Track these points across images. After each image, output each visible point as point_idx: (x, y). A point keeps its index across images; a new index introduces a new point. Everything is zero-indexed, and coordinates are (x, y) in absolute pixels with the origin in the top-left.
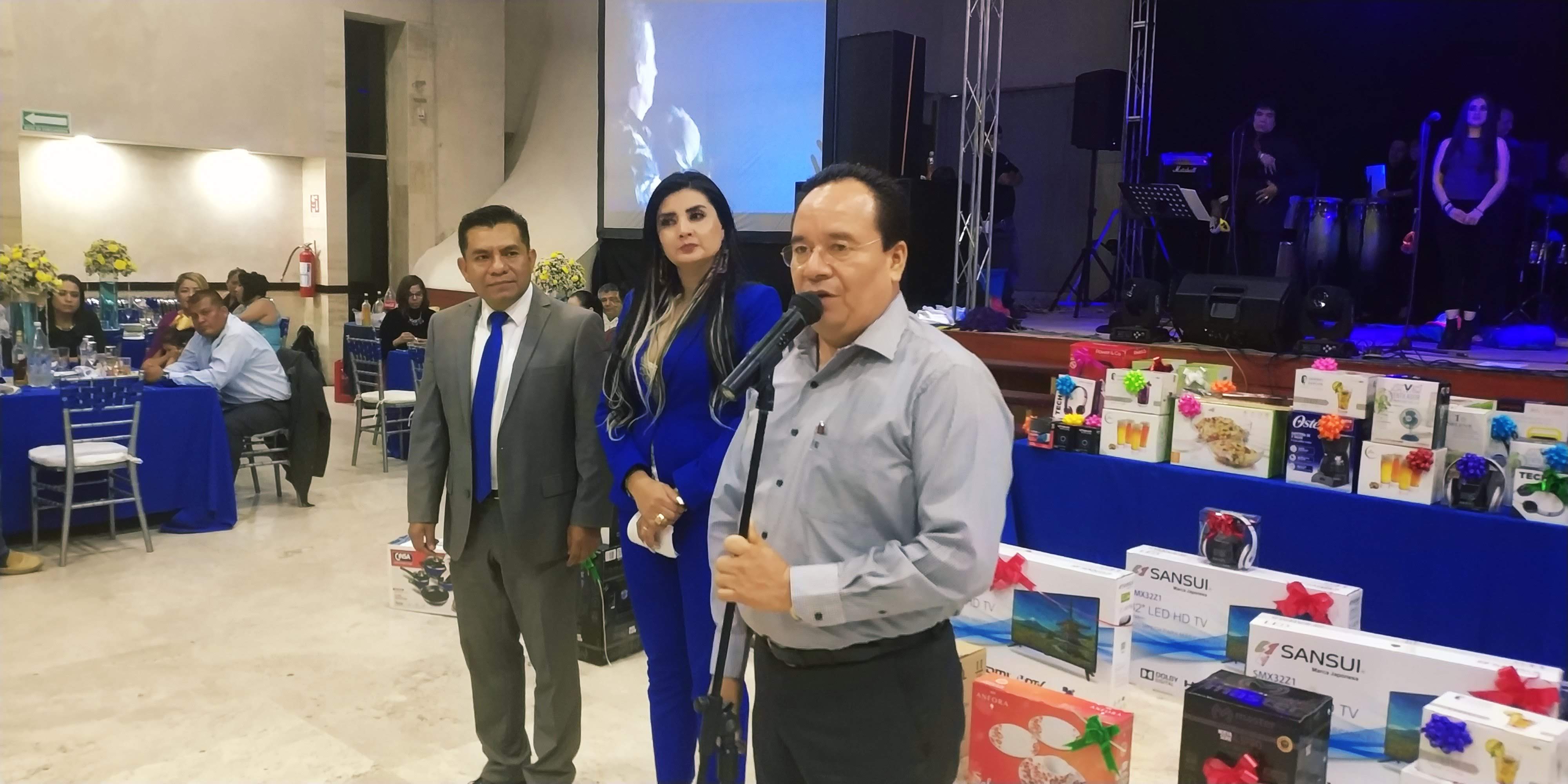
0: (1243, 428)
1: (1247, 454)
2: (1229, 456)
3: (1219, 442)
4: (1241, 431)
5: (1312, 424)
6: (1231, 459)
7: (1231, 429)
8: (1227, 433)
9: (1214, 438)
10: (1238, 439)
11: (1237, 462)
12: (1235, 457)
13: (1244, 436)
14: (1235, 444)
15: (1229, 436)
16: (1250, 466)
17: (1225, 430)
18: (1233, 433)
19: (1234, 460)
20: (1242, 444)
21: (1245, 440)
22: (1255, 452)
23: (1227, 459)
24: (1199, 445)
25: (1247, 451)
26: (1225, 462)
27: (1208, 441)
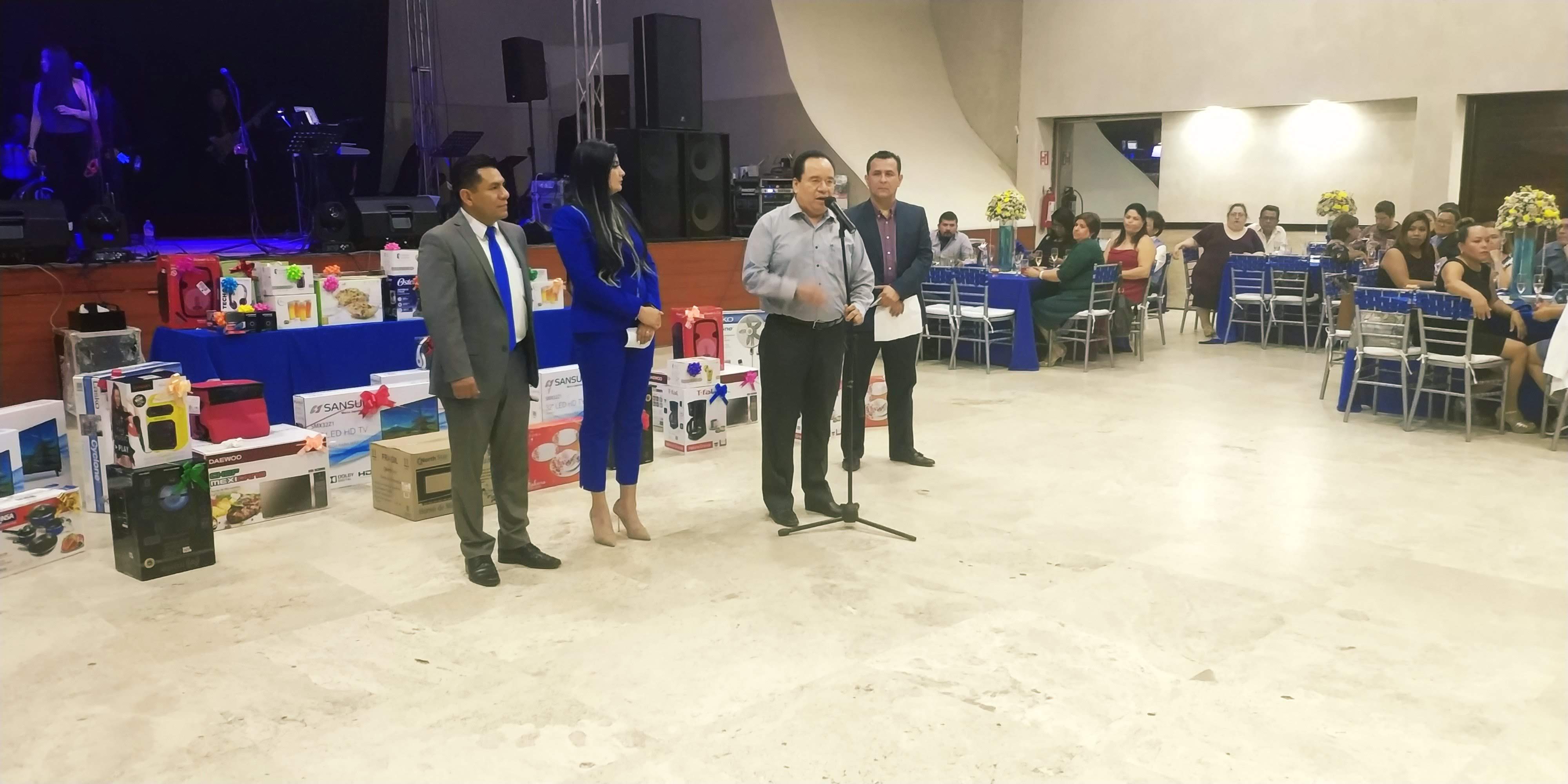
0: (365, 293)
1: (370, 309)
2: (359, 313)
3: (352, 305)
4: (364, 295)
5: (409, 282)
6: (361, 314)
7: (358, 295)
8: (356, 298)
9: (348, 303)
10: (363, 300)
11: (364, 316)
12: (363, 312)
13: (366, 297)
14: (361, 304)
15: (357, 300)
16: (373, 316)
17: (354, 296)
18: (359, 297)
19: (363, 314)
20: (366, 303)
21: (368, 300)
22: (374, 306)
23: (359, 315)
24: (340, 309)
25: (370, 307)
26: (357, 317)
27: (345, 305)
